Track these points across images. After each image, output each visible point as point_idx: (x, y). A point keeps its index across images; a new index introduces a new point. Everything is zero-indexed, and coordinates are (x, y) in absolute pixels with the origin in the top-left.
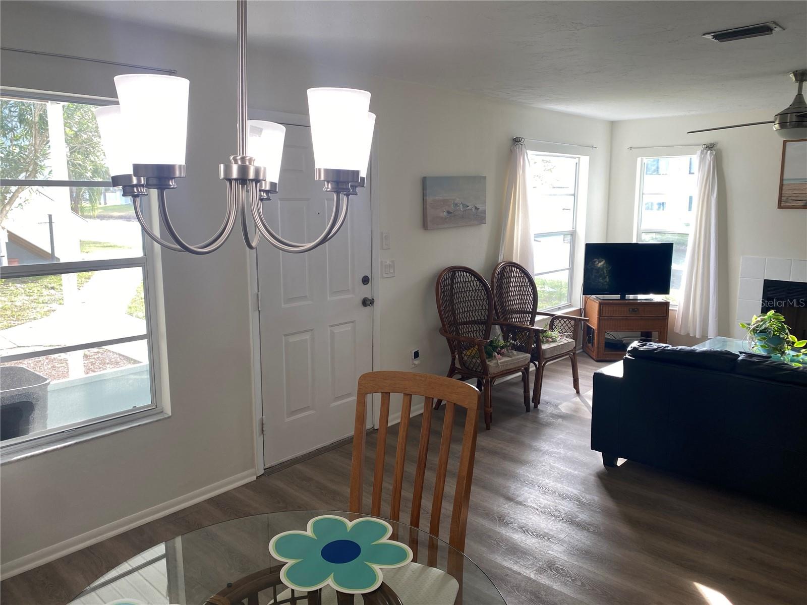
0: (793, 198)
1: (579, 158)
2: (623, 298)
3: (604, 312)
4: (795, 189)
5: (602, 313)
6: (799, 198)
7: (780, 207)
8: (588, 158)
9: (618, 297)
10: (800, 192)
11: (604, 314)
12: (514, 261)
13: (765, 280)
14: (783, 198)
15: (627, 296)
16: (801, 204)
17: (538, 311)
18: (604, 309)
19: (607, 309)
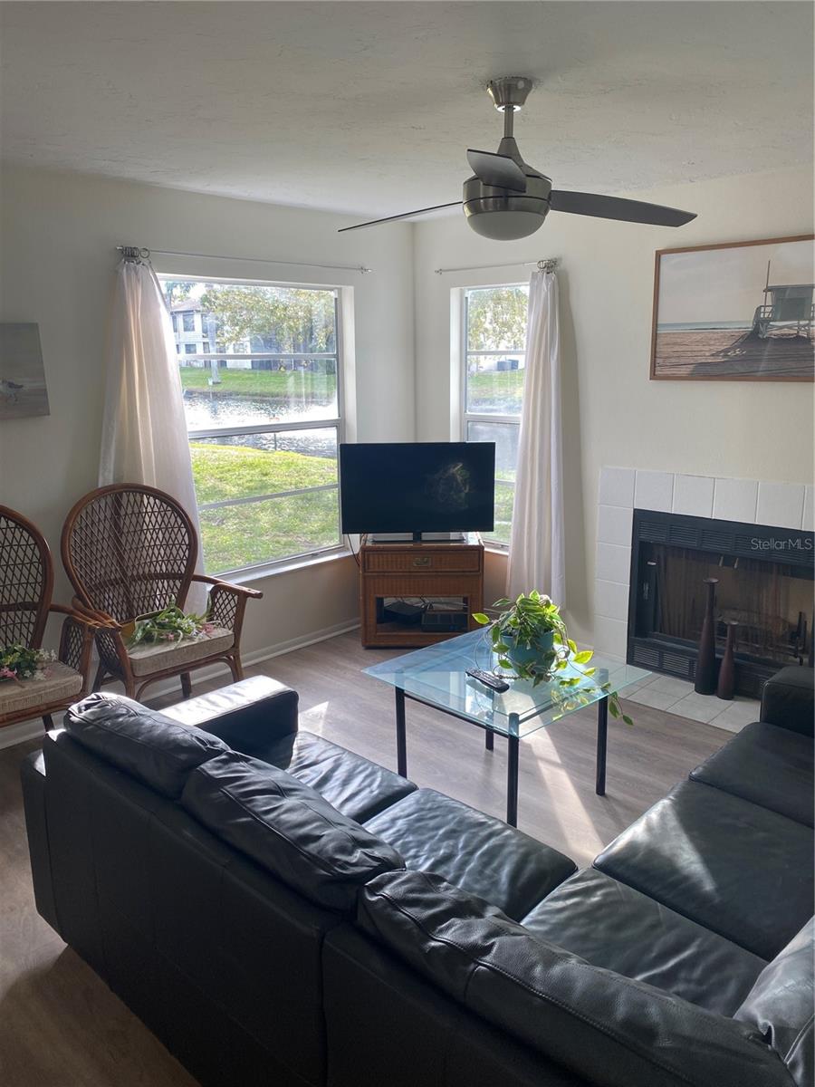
0: (673, 360)
1: (340, 290)
2: (417, 538)
3: (371, 563)
4: (675, 344)
5: (368, 566)
6: (682, 361)
7: (654, 376)
8: (352, 288)
9: (409, 536)
10: (684, 348)
11: (371, 567)
12: (145, 484)
13: (635, 510)
14: (658, 361)
15: (426, 536)
16: (684, 371)
17: (195, 573)
18: (371, 559)
19: (377, 560)
